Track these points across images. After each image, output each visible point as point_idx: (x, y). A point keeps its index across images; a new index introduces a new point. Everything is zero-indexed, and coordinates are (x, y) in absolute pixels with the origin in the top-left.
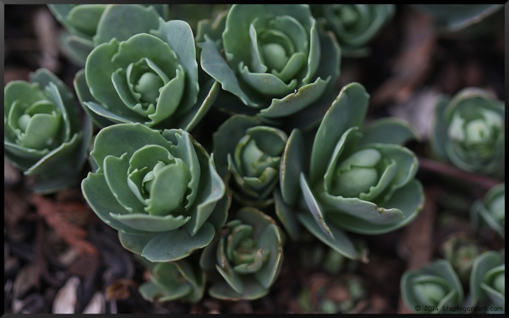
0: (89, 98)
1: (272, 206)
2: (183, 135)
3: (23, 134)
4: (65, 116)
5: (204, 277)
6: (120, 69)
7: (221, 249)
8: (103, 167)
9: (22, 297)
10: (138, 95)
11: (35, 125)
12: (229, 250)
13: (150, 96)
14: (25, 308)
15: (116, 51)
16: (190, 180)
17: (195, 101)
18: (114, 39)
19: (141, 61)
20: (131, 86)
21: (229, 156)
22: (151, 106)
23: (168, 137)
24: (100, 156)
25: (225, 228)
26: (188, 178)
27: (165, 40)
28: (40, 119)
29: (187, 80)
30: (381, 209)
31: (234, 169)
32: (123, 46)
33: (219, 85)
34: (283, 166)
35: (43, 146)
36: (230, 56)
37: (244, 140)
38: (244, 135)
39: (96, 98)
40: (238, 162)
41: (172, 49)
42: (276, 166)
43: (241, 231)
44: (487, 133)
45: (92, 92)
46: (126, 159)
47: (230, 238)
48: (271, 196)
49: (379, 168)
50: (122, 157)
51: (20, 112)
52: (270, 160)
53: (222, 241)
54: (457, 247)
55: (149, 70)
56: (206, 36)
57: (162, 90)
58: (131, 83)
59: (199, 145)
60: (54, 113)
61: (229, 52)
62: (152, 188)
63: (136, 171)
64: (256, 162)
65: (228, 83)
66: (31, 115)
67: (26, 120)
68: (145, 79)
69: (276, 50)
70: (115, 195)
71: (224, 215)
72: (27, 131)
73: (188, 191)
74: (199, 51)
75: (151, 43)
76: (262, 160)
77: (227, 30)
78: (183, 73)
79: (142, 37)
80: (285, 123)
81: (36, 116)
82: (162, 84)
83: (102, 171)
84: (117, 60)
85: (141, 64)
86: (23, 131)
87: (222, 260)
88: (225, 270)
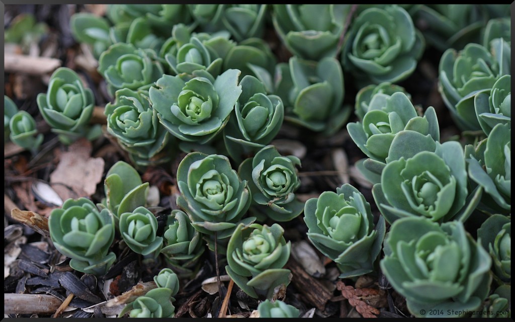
2: (458, 225)
3: (334, 230)
4: (365, 216)
6: (407, 180)
8: (396, 251)
10: (421, 200)
11: (343, 223)
13: (429, 200)
15: (404, 167)
17: (464, 203)
18: (402, 158)
19: (423, 174)
20: (415, 192)
21: (490, 245)
22: (431, 207)
24: (394, 243)
25: (487, 300)
26: (461, 256)
27: (441, 156)
28: (347, 218)
29: (458, 188)
31: (494, 254)
32: (410, 162)
33: (483, 189)
35: (348, 240)
36: (489, 170)
37: (501, 234)
38: (500, 229)
39: (389, 202)
40: (497, 250)
41: (447, 164)
43: (499, 302)
45: (386, 196)
46: (414, 244)
47: (491, 307)
50: (410, 244)
51: (331, 215)
55: (430, 180)
56: (471, 155)
57: (439, 194)
58: (416, 190)
60: (357, 214)
61: (488, 167)
62: (436, 265)
63: (422, 252)
65: (489, 188)
66: (339, 216)
67: (336, 220)
68: (427, 187)
71: (487, 289)
72: (337, 227)
73: (461, 267)
74: (467, 165)
75: (431, 159)
77: (487, 149)
78: (455, 182)
79: (424, 155)
81: (344, 215)
82: (439, 190)
83: (396, 255)
84: (404, 174)
85: (422, 177)
86: (333, 228)
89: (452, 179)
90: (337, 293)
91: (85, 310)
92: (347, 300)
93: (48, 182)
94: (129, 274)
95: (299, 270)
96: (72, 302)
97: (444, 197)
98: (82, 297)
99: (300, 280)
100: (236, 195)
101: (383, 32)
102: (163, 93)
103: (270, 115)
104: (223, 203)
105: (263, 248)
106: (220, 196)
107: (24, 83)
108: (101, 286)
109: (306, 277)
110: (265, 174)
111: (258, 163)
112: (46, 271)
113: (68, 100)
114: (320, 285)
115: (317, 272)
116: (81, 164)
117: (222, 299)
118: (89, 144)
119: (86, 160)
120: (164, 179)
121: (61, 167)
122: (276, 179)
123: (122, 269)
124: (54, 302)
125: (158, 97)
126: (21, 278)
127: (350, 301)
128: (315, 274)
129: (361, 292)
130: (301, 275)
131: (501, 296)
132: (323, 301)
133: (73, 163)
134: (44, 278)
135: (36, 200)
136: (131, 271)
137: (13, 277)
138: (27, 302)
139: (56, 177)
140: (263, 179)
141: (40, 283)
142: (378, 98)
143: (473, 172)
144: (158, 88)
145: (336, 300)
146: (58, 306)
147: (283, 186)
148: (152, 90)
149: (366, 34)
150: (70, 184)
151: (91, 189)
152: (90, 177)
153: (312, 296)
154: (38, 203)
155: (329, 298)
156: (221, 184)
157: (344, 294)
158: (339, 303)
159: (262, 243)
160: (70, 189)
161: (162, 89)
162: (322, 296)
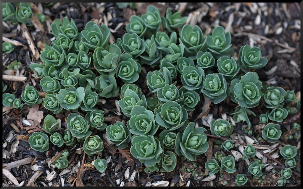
0: (130, 128)
1: (174, 149)
2: (152, 137)
4: (125, 132)
5: (159, 167)
6: (137, 121)
7: (163, 161)
8: (135, 145)
9: (117, 173)
10: (142, 127)
11: (118, 135)
12: (164, 161)
13: (144, 128)
14: (118, 175)
15: (136, 117)
16: (154, 148)
18: (135, 115)
20: (140, 125)
21: (163, 140)
22: (145, 130)
23: (149, 137)
24: (134, 143)
29: (153, 123)
30: (198, 151)
31: (165, 143)
33: (160, 125)
34: (176, 142)
36: (162, 117)
37: (166, 136)
38: (166, 134)
39: (132, 128)
40: (166, 141)
41: (149, 117)
42: (174, 141)
43: (167, 156)
44: (223, 129)
46: (140, 143)
47: (164, 158)
48: (173, 147)
49: (198, 140)
50: (139, 143)
52: (173, 140)
53: (163, 159)
54: (218, 155)
55: (144, 122)
56: (156, 113)
59: (156, 139)
60: (122, 132)
62: (146, 150)
63: (142, 146)
64: (169, 140)
65: (162, 125)
67: (116, 134)
68: (143, 124)
69: (173, 115)
70: (138, 152)
71: (163, 154)
73: (154, 150)
74: (155, 117)
75: (144, 116)
76: (171, 140)
77: (161, 111)
79: (142, 115)
80: (176, 131)
81: (118, 133)
82: (147, 125)
84: (136, 119)
85: (142, 120)
86: (116, 137)
87: (163, 164)
88: (164, 166)
89: (151, 123)
90: (118, 151)
91: (41, 162)
92: (121, 153)
93: (26, 118)
94: (54, 149)
95: (106, 143)
96: (37, 159)
97: (149, 128)
98: (40, 158)
99: (106, 146)
100: (85, 126)
101: (128, 67)
102: (61, 95)
103: (94, 101)
104: (81, 130)
105: (94, 145)
106: (80, 128)
107: (16, 85)
108: (45, 154)
109: (108, 145)
110: (94, 119)
111: (91, 115)
112: (28, 150)
113: (31, 96)
114: (113, 148)
115: (112, 144)
116: (36, 112)
117: (83, 155)
118: (38, 105)
119: (38, 111)
120: (62, 116)
121: (30, 113)
122: (97, 121)
123: (52, 148)
124: (31, 160)
125: (59, 97)
126: (20, 151)
127: (122, 154)
128: (111, 145)
129: (125, 151)
130: (106, 145)
131: (168, 154)
132: (114, 154)
133: (34, 112)
134: (27, 152)
135: (23, 124)
136: (54, 148)
137: (18, 152)
138: (24, 162)
139: (29, 117)
140: (93, 121)
141: (27, 154)
142: (127, 90)
143: (157, 120)
144: (59, 94)
145: (117, 153)
146: (33, 161)
147: (99, 122)
148: (57, 95)
149: (123, 67)
150: (33, 119)
151: (40, 121)
152: (39, 117)
153: (111, 152)
154: (23, 125)
155: (115, 153)
156: (80, 124)
157: (120, 151)
158: (119, 154)
159: (94, 143)
160: (33, 121)
161: (60, 94)
162: (113, 152)
